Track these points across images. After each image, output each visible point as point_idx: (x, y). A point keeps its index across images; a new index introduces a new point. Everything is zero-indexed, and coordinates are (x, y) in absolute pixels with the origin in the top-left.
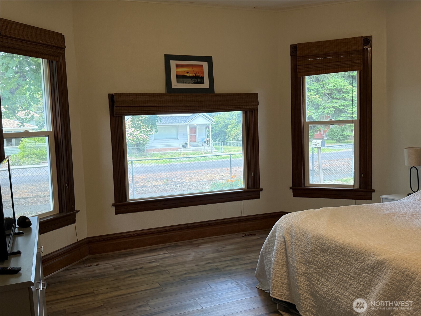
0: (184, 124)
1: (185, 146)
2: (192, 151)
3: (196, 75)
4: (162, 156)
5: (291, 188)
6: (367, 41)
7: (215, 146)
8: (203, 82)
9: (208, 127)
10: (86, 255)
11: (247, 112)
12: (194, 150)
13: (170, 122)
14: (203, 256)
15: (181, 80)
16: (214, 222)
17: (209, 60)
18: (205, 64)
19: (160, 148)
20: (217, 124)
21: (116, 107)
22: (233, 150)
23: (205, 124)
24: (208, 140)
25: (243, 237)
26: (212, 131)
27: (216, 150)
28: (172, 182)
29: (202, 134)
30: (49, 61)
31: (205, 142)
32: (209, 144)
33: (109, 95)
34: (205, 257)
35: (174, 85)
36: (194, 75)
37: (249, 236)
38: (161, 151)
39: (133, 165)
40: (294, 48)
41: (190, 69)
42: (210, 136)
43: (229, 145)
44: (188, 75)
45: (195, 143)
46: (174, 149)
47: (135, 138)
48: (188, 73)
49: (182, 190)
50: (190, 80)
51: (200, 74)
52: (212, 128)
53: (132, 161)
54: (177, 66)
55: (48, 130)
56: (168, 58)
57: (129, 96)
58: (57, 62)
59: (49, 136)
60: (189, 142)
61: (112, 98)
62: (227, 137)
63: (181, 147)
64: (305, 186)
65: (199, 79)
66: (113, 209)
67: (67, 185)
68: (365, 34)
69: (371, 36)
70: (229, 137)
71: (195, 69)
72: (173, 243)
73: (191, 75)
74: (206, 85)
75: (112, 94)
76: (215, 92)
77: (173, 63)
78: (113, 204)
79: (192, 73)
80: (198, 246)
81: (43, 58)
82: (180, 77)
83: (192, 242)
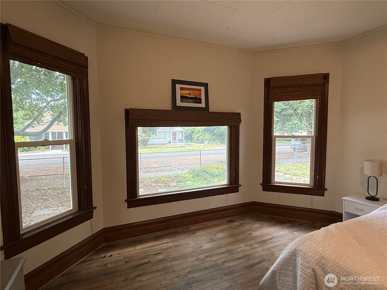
0: (170, 130)
1: (170, 143)
2: (173, 146)
3: (196, 97)
4: (157, 148)
5: (261, 184)
6: (326, 77)
7: (186, 143)
8: (200, 103)
9: (182, 133)
10: (102, 244)
11: (231, 127)
12: (174, 145)
13: (161, 129)
14: (201, 247)
15: (184, 100)
16: (205, 211)
17: (206, 85)
18: (203, 89)
19: (155, 143)
20: (188, 131)
21: (130, 120)
22: (196, 145)
23: (181, 131)
24: (182, 140)
25: (227, 224)
26: (184, 135)
27: (187, 145)
28: (163, 165)
29: (179, 136)
30: (73, 77)
31: (181, 141)
32: (183, 142)
33: (125, 109)
34: (202, 248)
35: (179, 104)
36: (194, 97)
37: (231, 222)
38: (157, 145)
39: (141, 156)
40: (268, 82)
41: (191, 92)
42: (184, 138)
43: (194, 142)
44: (189, 96)
45: (175, 141)
46: (163, 144)
47: (142, 138)
48: (189, 94)
49: (170, 171)
50: (191, 100)
51: (199, 96)
52: (185, 133)
53: (140, 154)
54: (182, 89)
55: (70, 139)
56: (174, 82)
57: (142, 111)
58: (80, 79)
59: (71, 144)
60: (172, 141)
61: (128, 112)
62: (192, 138)
63: (168, 143)
64: (272, 183)
65: (198, 100)
66: (126, 204)
67: (85, 186)
68: (325, 72)
69: (329, 74)
70: (193, 138)
71: (195, 92)
72: (173, 230)
73: (192, 96)
74: (203, 105)
75: (128, 109)
76: (210, 111)
77: (178, 86)
78: (125, 200)
79: (193, 95)
80: (194, 233)
81: (67, 75)
82: (183, 98)
83: (188, 228)
